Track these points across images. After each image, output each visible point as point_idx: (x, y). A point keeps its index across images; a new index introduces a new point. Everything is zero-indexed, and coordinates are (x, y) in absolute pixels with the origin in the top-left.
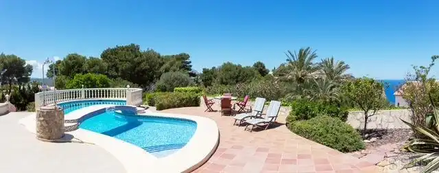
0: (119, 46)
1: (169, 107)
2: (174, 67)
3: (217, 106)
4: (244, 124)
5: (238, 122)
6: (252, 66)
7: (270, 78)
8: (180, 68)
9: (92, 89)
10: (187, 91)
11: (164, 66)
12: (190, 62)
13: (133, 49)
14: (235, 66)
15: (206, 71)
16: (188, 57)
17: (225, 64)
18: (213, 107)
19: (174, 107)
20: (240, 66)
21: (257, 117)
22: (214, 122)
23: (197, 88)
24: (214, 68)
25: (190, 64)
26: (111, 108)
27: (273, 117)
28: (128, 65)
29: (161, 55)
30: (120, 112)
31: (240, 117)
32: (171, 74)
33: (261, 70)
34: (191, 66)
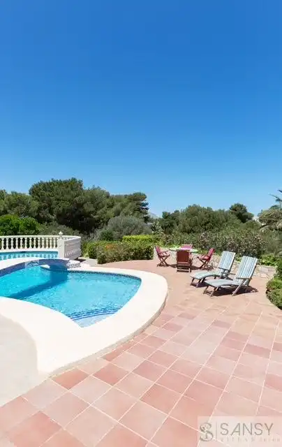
0: (55, 179)
1: (113, 260)
2: (125, 210)
3: (172, 260)
4: (202, 283)
5: (196, 281)
6: (227, 209)
7: (253, 225)
8: (135, 211)
9: (12, 237)
10: (138, 240)
11: (114, 209)
12: (147, 204)
13: (74, 185)
14: (204, 209)
15: (166, 216)
16: (144, 197)
17: (190, 207)
18: (168, 261)
19: (120, 259)
20: (209, 209)
21: (222, 278)
22: (165, 280)
23: (151, 237)
24: (177, 211)
25: (147, 207)
26: (32, 262)
27: (245, 279)
28: (66, 205)
29: (111, 194)
30: (47, 266)
31: (199, 275)
32: (122, 219)
33: (240, 214)
34: (147, 209)
